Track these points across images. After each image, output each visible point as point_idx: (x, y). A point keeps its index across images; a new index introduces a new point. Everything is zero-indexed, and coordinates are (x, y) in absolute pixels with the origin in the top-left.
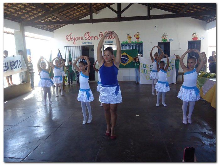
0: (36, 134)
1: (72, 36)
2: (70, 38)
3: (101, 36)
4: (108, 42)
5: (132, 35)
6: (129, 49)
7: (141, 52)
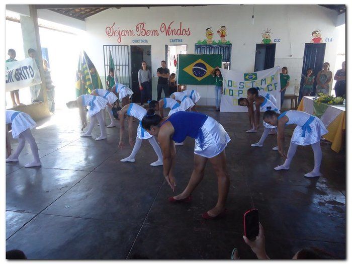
0: (58, 180)
1: (116, 28)
2: (112, 31)
3: (163, 30)
4: (174, 41)
5: (214, 31)
6: (208, 53)
7: (228, 60)
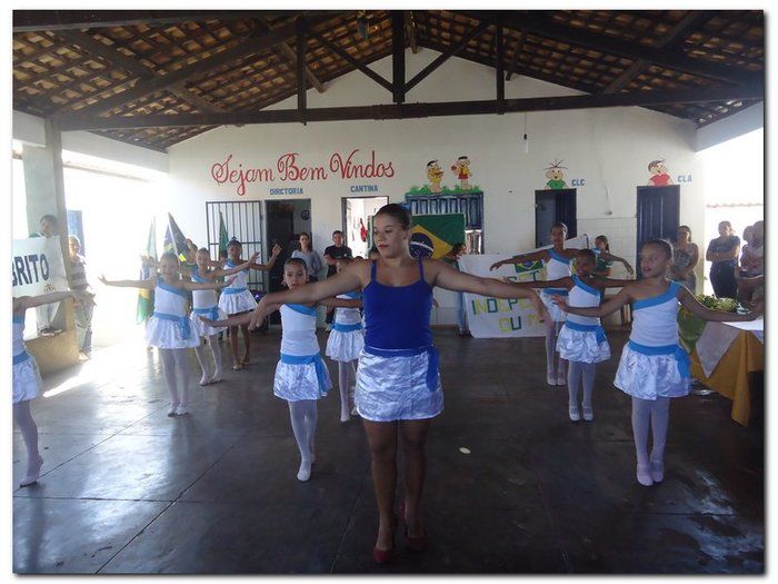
0: (88, 529)
1: (233, 166)
2: (225, 173)
3: (335, 166)
4: (360, 188)
5: (445, 166)
6: (434, 213)
7: (478, 224)
